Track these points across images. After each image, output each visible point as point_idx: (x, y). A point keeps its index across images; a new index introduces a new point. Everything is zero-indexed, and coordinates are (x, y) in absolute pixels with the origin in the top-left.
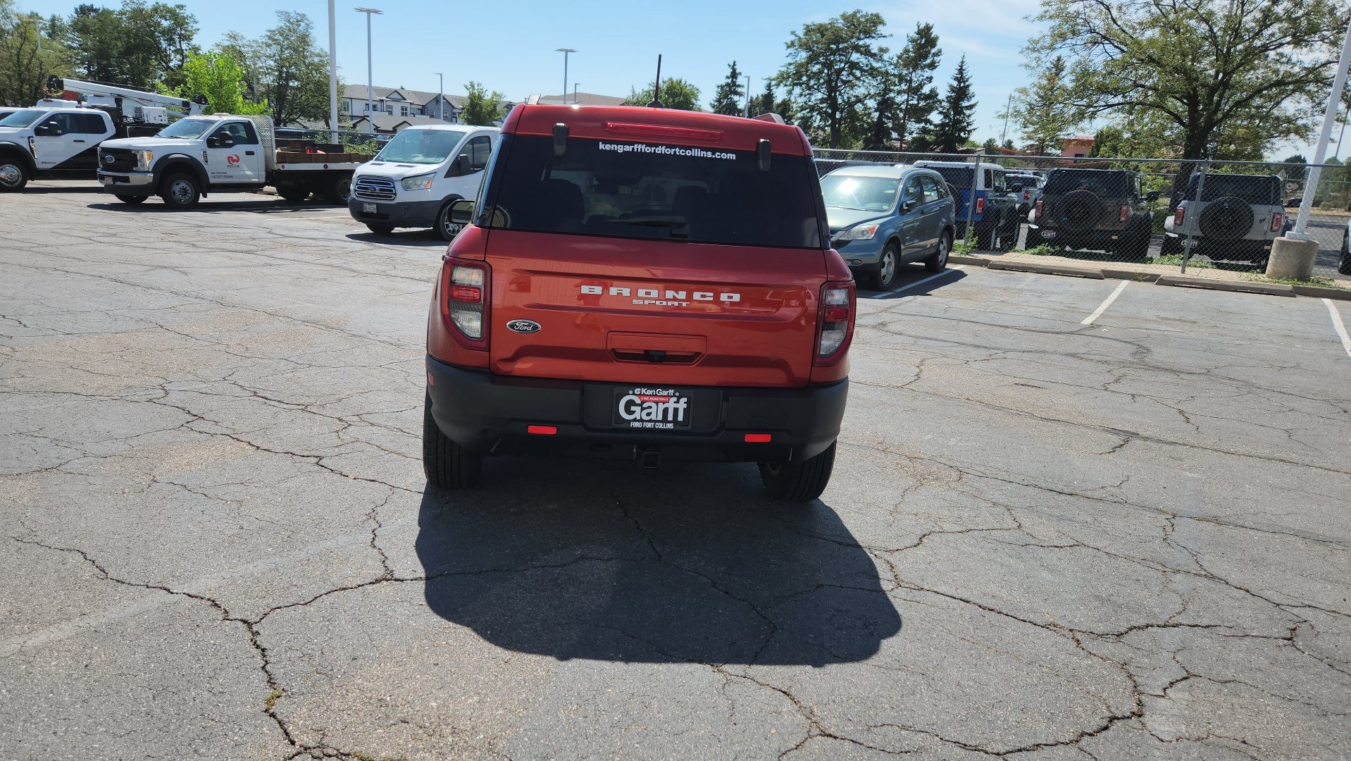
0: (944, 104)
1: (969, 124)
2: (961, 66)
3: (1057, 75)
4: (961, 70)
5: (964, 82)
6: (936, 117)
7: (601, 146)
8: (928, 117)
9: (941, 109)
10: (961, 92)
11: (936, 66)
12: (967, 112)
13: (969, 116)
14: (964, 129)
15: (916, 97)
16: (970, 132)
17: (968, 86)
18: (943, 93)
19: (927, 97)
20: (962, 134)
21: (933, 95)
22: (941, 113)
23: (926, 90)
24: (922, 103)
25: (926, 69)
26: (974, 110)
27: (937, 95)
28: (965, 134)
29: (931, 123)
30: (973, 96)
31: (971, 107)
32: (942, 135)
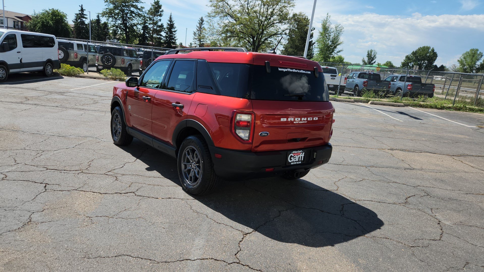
0: (166, 29)
1: (175, 37)
2: (171, 17)
3: (202, 23)
4: (171, 18)
5: (172, 22)
6: (163, 34)
7: (279, 69)
8: (161, 34)
9: (165, 31)
10: (171, 26)
11: (162, 16)
12: (174, 33)
13: (175, 34)
14: (173, 39)
15: (156, 26)
16: (175, 40)
17: (173, 24)
18: (165, 26)
19: (160, 26)
20: (173, 41)
21: (162, 26)
22: (165, 32)
23: (159, 24)
24: (158, 29)
25: (158, 16)
26: (176, 32)
27: (163, 26)
28: (174, 41)
29: (162, 36)
30: (176, 28)
31: (175, 31)
32: (166, 40)
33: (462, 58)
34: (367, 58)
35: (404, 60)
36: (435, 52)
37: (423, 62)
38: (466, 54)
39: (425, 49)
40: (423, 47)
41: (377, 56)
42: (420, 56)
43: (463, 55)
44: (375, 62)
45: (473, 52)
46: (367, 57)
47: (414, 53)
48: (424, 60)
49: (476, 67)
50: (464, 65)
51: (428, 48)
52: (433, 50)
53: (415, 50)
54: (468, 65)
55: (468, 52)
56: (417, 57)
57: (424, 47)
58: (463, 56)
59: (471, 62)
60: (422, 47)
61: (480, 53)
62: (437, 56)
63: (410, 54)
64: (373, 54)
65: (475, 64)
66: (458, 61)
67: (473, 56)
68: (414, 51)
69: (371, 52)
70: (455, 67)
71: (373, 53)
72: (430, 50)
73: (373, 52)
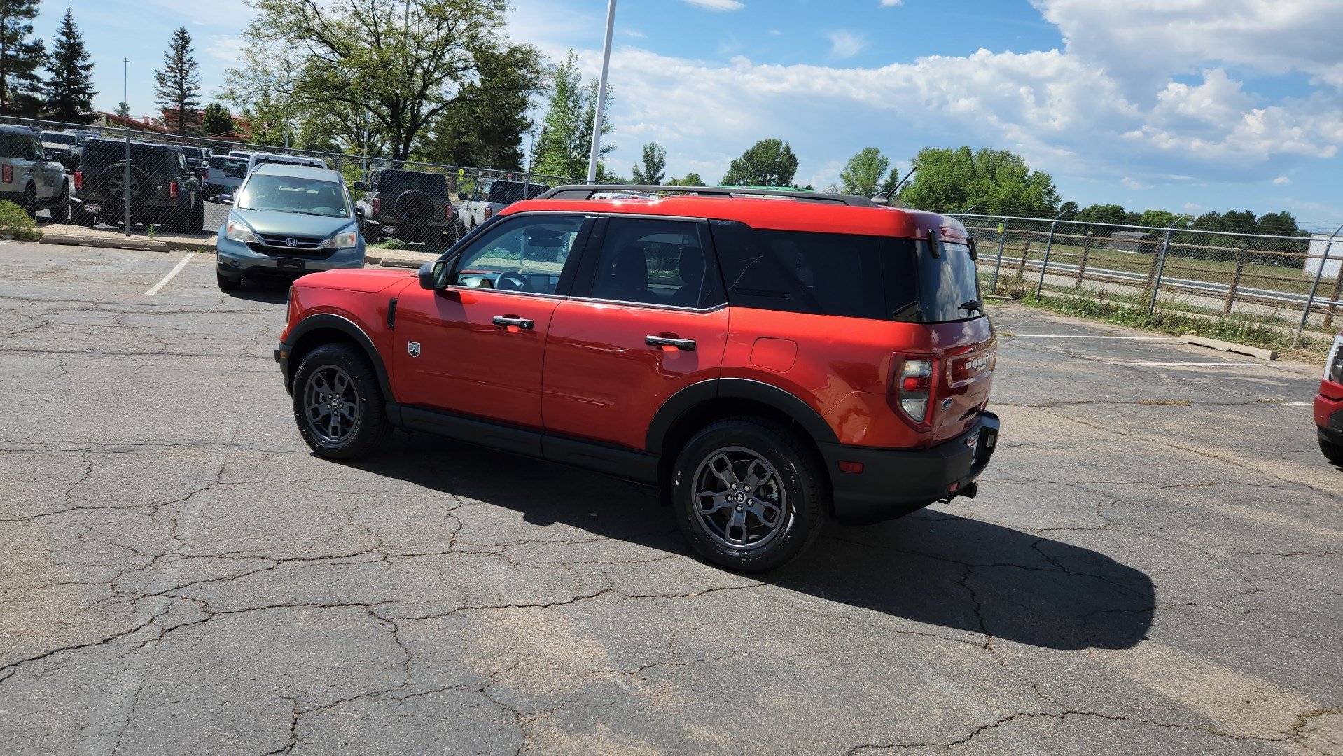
0: (52, 60)
1: (87, 87)
2: (68, 21)
3: (184, 47)
4: (68, 24)
5: (75, 39)
6: (43, 73)
8: (34, 72)
9: (49, 65)
10: (72, 50)
11: (35, 16)
12: (84, 73)
13: (86, 77)
14: (82, 91)
15: (13, 47)
16: (90, 96)
17: (80, 44)
18: (50, 48)
19: (27, 49)
20: (81, 96)
21: (37, 48)
22: (50, 70)
23: (28, 40)
24: (22, 56)
25: (21, 17)
26: (91, 72)
27: (43, 49)
28: (84, 97)
29: (39, 80)
30: (89, 56)
31: (87, 68)
32: (56, 95)
33: (849, 170)
34: (645, 164)
35: (728, 172)
36: (791, 153)
37: (768, 177)
38: (855, 159)
39: (770, 147)
40: (766, 141)
41: (666, 159)
42: (763, 163)
43: (850, 163)
44: (663, 176)
45: (870, 156)
46: (644, 161)
47: (749, 156)
48: (771, 173)
49: (877, 190)
50: (854, 187)
51: (777, 144)
52: (788, 150)
53: (749, 149)
54: (862, 185)
55: (860, 156)
56: (755, 166)
57: (768, 142)
58: (850, 166)
59: (868, 179)
60: (764, 140)
61: (883, 158)
62: (797, 164)
63: (741, 158)
64: (656, 156)
65: (874, 182)
66: (842, 176)
67: (871, 165)
68: (747, 151)
69: (653, 150)
70: (837, 190)
71: (656, 153)
72: (781, 150)
73: (657, 149)
